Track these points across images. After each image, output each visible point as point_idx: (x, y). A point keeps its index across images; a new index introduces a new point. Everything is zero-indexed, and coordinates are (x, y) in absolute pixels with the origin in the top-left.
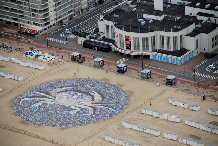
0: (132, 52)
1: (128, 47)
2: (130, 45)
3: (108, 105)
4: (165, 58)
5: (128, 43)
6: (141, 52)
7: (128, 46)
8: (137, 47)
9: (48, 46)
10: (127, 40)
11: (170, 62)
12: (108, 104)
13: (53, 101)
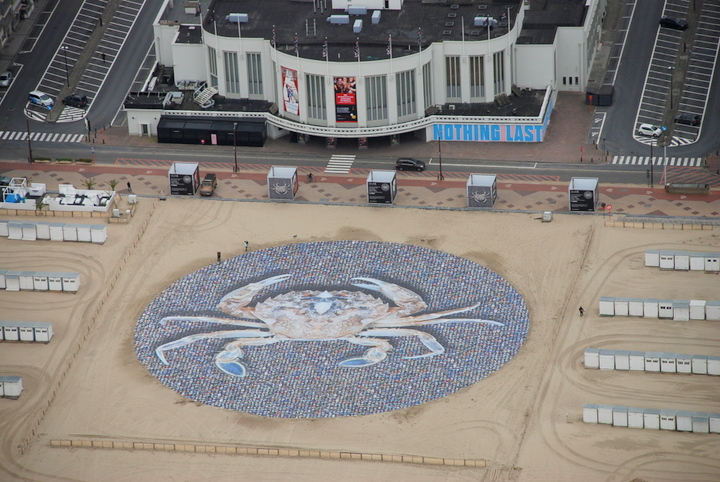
0: (361, 129)
1: (347, 114)
2: (353, 108)
3: (463, 311)
4: (485, 130)
5: (345, 99)
6: (393, 124)
7: (346, 110)
8: (378, 107)
9: (32, 160)
10: (339, 91)
11: (503, 138)
12: (459, 307)
13: (265, 334)
